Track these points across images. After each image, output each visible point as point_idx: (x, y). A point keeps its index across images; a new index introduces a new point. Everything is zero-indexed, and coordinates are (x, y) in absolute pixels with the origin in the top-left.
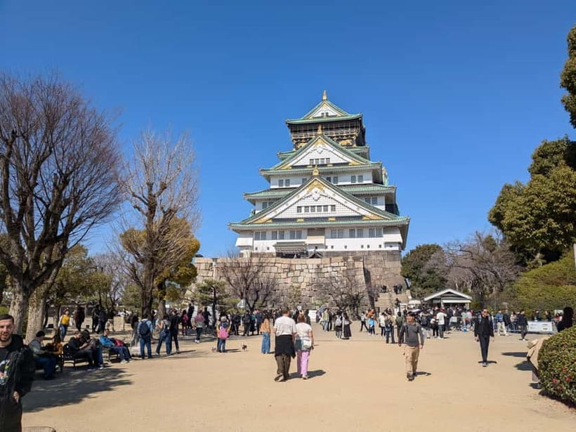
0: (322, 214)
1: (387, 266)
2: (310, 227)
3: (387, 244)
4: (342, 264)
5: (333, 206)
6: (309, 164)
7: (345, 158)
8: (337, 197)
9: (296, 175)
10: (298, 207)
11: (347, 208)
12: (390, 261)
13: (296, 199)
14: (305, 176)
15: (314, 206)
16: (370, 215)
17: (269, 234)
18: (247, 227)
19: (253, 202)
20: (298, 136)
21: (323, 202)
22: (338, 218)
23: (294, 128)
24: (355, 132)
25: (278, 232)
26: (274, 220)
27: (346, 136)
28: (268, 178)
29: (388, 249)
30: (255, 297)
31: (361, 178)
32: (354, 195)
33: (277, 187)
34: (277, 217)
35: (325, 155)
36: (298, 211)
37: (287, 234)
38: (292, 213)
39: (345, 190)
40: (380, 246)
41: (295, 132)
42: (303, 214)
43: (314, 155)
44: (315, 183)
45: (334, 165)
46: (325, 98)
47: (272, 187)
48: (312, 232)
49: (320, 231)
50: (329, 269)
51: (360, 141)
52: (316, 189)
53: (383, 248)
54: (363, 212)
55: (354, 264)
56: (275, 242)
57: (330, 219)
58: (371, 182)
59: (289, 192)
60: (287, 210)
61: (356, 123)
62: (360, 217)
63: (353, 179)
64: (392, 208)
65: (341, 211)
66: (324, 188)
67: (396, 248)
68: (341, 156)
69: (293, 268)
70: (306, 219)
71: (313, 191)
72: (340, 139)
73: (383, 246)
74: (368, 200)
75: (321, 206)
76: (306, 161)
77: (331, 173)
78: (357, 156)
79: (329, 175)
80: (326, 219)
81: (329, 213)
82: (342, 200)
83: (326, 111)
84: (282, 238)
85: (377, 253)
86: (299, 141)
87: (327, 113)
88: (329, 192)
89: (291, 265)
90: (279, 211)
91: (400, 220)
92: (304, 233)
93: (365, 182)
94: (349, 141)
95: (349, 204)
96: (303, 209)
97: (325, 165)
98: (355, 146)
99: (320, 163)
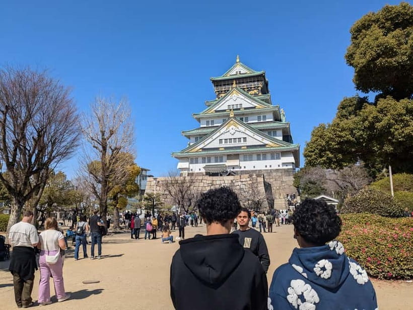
0: (237, 144)
1: (284, 180)
2: (228, 154)
3: (284, 164)
4: (248, 179)
5: (245, 138)
6: (227, 108)
7: (253, 103)
8: (247, 132)
9: (218, 117)
10: (220, 140)
11: (255, 139)
12: (286, 176)
13: (218, 134)
14: (225, 117)
15: (231, 139)
16: (271, 144)
17: (200, 160)
18: (185, 154)
19: (189, 137)
20: (220, 88)
21: (237, 135)
22: (248, 147)
23: (217, 83)
24: (260, 85)
25: (206, 158)
26: (203, 149)
27: (255, 87)
28: (199, 120)
29: (285, 167)
30: (188, 204)
31: (265, 117)
32: (260, 130)
33: (205, 126)
34: (205, 148)
35: (239, 102)
36: (220, 143)
37: (213, 159)
38: (215, 144)
39: (253, 126)
40: (279, 166)
41: (217, 86)
42: (224, 145)
43: (231, 102)
44: (232, 122)
45: (245, 108)
46: (238, 60)
47: (202, 126)
48: (230, 157)
49: (236, 156)
50: (240, 183)
51: (265, 91)
52: (232, 127)
53: (281, 167)
54: (266, 142)
55: (257, 179)
56: (204, 165)
57: (243, 148)
58: (272, 120)
59: (213, 129)
60: (212, 142)
61: (260, 78)
62: (264, 146)
63: (259, 118)
64: (287, 138)
65: (250, 142)
66: (238, 126)
67: (291, 167)
68: (250, 102)
69: (215, 183)
70: (226, 148)
71: (231, 128)
72: (250, 89)
73: (281, 166)
74: (270, 133)
75: (236, 139)
76: (225, 107)
77: (243, 115)
78: (262, 102)
79: (242, 116)
80: (240, 147)
81: (242, 143)
82: (251, 134)
83: (239, 70)
84: (209, 161)
85: (277, 170)
86: (220, 92)
87: (240, 72)
88: (242, 129)
89: (213, 181)
90: (206, 143)
91: (292, 146)
92: (225, 158)
93: (267, 120)
94: (256, 91)
95: (256, 137)
96: (223, 141)
97: (239, 109)
98: (260, 94)
99: (235, 108)
